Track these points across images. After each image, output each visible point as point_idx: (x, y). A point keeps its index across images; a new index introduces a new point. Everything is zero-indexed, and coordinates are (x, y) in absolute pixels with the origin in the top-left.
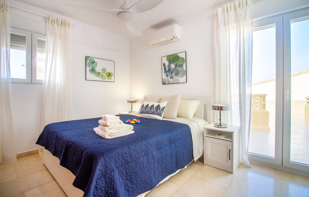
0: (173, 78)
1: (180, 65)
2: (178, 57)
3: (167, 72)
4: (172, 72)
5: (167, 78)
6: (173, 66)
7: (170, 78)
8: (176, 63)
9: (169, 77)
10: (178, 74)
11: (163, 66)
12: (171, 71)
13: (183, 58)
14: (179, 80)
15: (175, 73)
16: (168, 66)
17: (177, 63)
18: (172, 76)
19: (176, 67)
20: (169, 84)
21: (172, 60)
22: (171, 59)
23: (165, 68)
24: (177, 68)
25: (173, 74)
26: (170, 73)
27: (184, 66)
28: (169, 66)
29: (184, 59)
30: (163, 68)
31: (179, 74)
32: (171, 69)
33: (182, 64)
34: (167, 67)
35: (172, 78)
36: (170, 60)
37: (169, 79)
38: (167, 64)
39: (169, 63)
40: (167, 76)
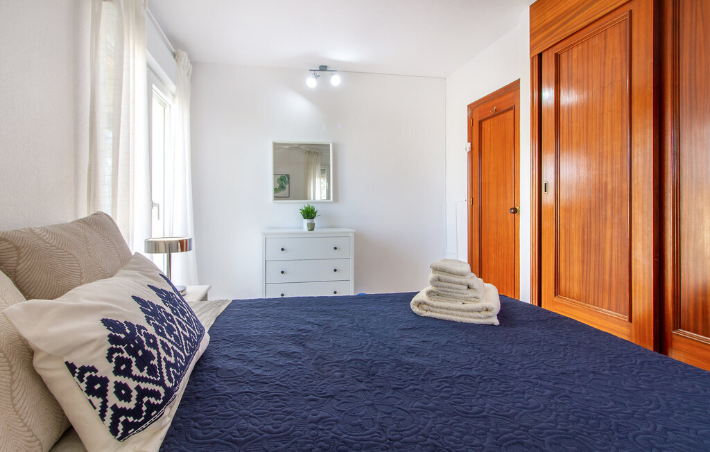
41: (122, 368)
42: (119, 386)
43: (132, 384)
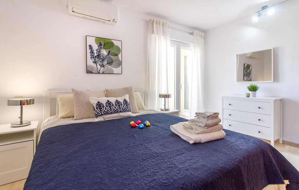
0: (105, 66)
1: (115, 53)
2: (113, 44)
3: (96, 57)
4: (103, 60)
5: (94, 65)
6: (104, 52)
7: (101, 66)
8: (109, 50)
9: (98, 65)
10: (111, 63)
11: (88, 48)
12: (102, 57)
13: (118, 47)
14: (113, 70)
15: (107, 61)
16: (97, 50)
17: (111, 50)
18: (102, 64)
19: (108, 54)
20: (99, 73)
21: (103, 45)
22: (103, 43)
23: (92, 52)
24: (110, 56)
25: (105, 63)
26: (101, 60)
27: (120, 56)
28: (99, 51)
29: (120, 49)
30: (89, 51)
31: (113, 64)
32: (102, 55)
33: (117, 53)
34: (95, 52)
35: (103, 66)
36: (100, 45)
37: (99, 67)
38: (95, 47)
39: (98, 47)
40: (95, 62)
41: (107, 106)
42: (105, 108)
43: (107, 109)
